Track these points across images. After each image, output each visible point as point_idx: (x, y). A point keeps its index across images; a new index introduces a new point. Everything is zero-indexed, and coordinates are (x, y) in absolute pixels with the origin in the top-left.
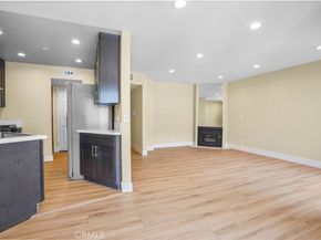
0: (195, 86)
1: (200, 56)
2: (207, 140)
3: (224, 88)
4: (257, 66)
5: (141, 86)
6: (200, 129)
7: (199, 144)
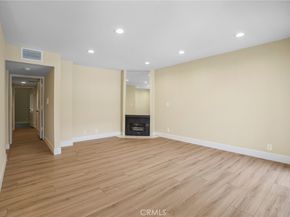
0: (122, 71)
1: (120, 31)
2: (135, 129)
3: (151, 76)
4: (182, 52)
5: (53, 68)
6: (127, 117)
7: (126, 134)
